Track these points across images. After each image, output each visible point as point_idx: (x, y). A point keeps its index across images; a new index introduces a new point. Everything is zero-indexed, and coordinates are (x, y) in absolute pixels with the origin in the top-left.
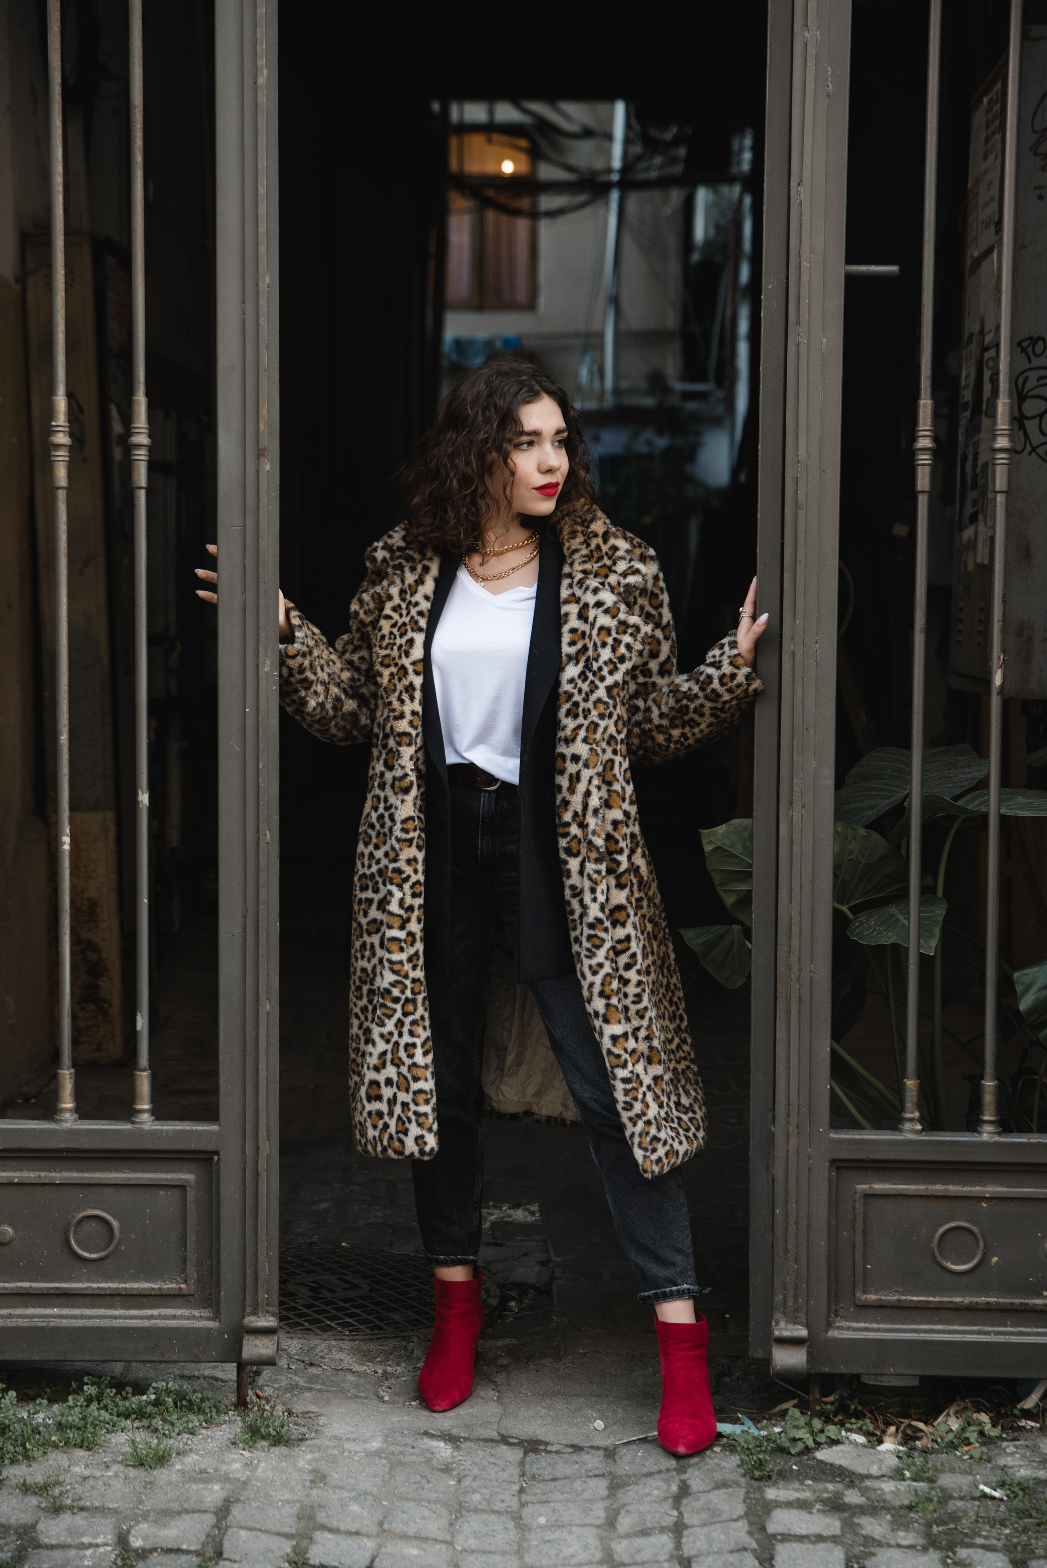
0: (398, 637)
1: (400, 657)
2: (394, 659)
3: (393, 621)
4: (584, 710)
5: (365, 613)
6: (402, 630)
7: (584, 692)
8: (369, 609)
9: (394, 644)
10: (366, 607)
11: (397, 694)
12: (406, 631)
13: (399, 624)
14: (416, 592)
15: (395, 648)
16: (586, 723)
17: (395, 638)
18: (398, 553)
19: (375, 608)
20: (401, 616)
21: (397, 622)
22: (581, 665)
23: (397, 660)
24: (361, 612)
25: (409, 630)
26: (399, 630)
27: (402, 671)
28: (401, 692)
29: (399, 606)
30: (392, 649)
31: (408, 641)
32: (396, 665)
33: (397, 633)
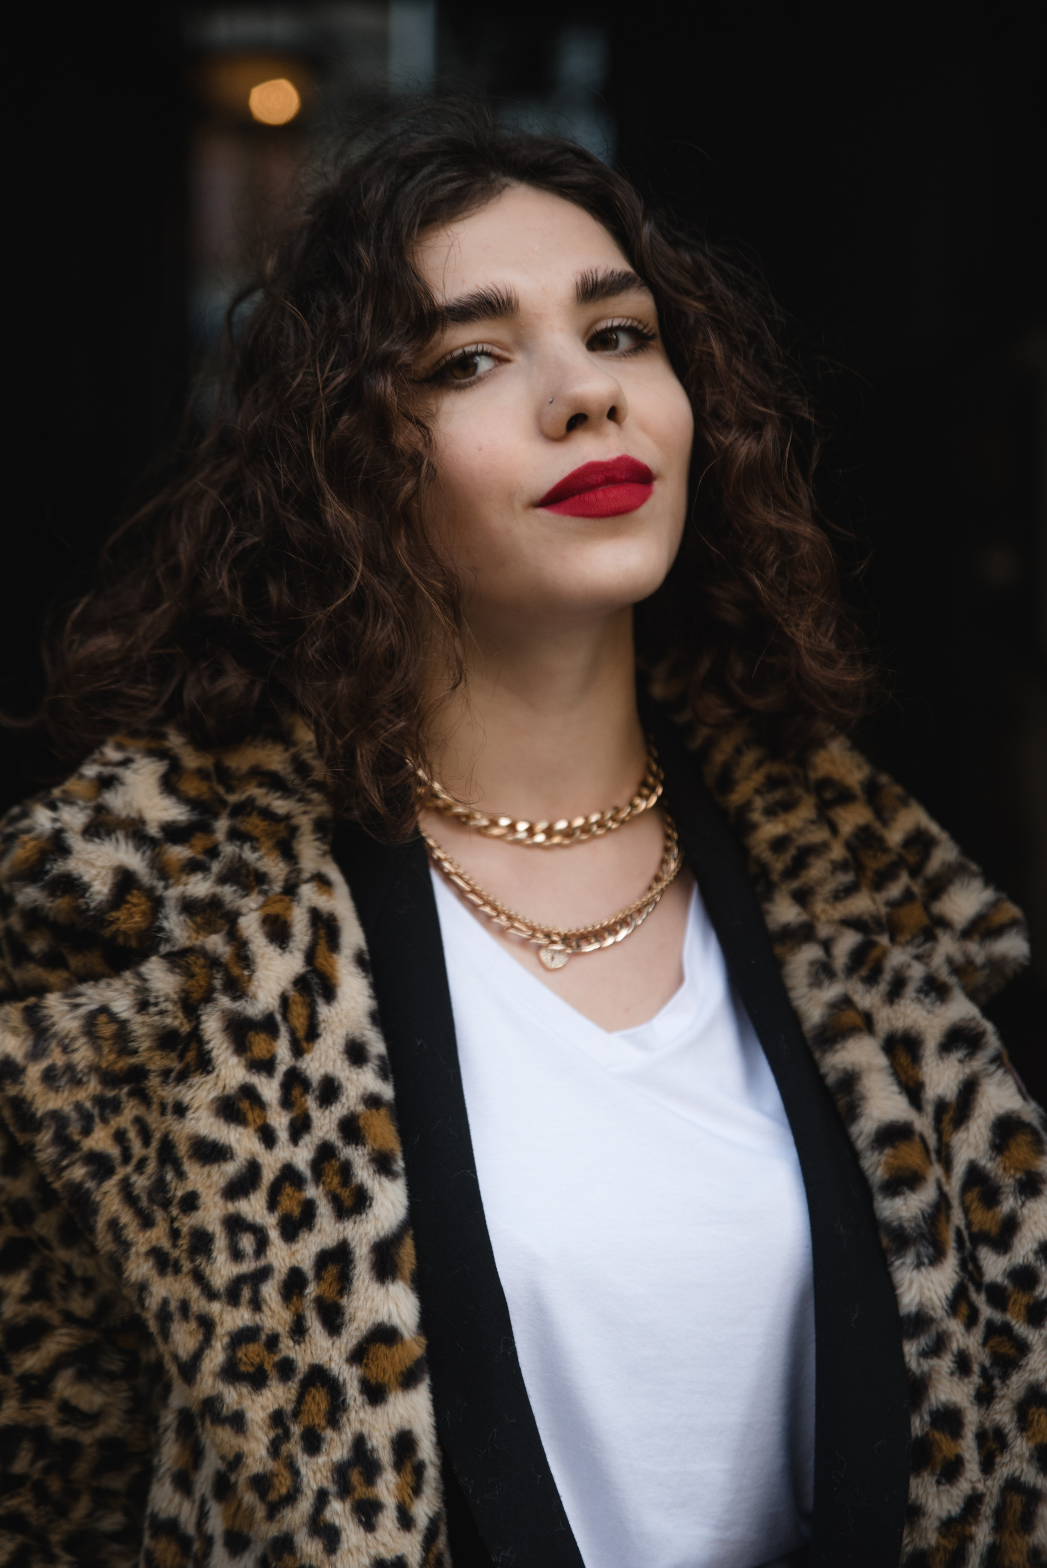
0: (274, 1234)
1: (299, 1331)
2: (273, 1342)
3: (231, 1169)
4: (981, 1437)
5: (49, 1077)
6: (289, 1203)
7: (976, 1368)
8: (70, 1068)
9: (264, 1273)
10: (57, 1058)
11: (305, 1505)
12: (309, 1210)
13: (268, 1176)
14: (313, 1033)
15: (270, 1291)
16: (992, 1487)
17: (262, 1244)
18: (178, 853)
19: (94, 1068)
20: (268, 1137)
21: (253, 1169)
22: (951, 1261)
23: (288, 1348)
24: (35, 1071)
25: (324, 1210)
26: (272, 1204)
27: (319, 1400)
28: (322, 1497)
29: (249, 1092)
30: (256, 1304)
31: (324, 1259)
32: (286, 1368)
33: (270, 1222)
